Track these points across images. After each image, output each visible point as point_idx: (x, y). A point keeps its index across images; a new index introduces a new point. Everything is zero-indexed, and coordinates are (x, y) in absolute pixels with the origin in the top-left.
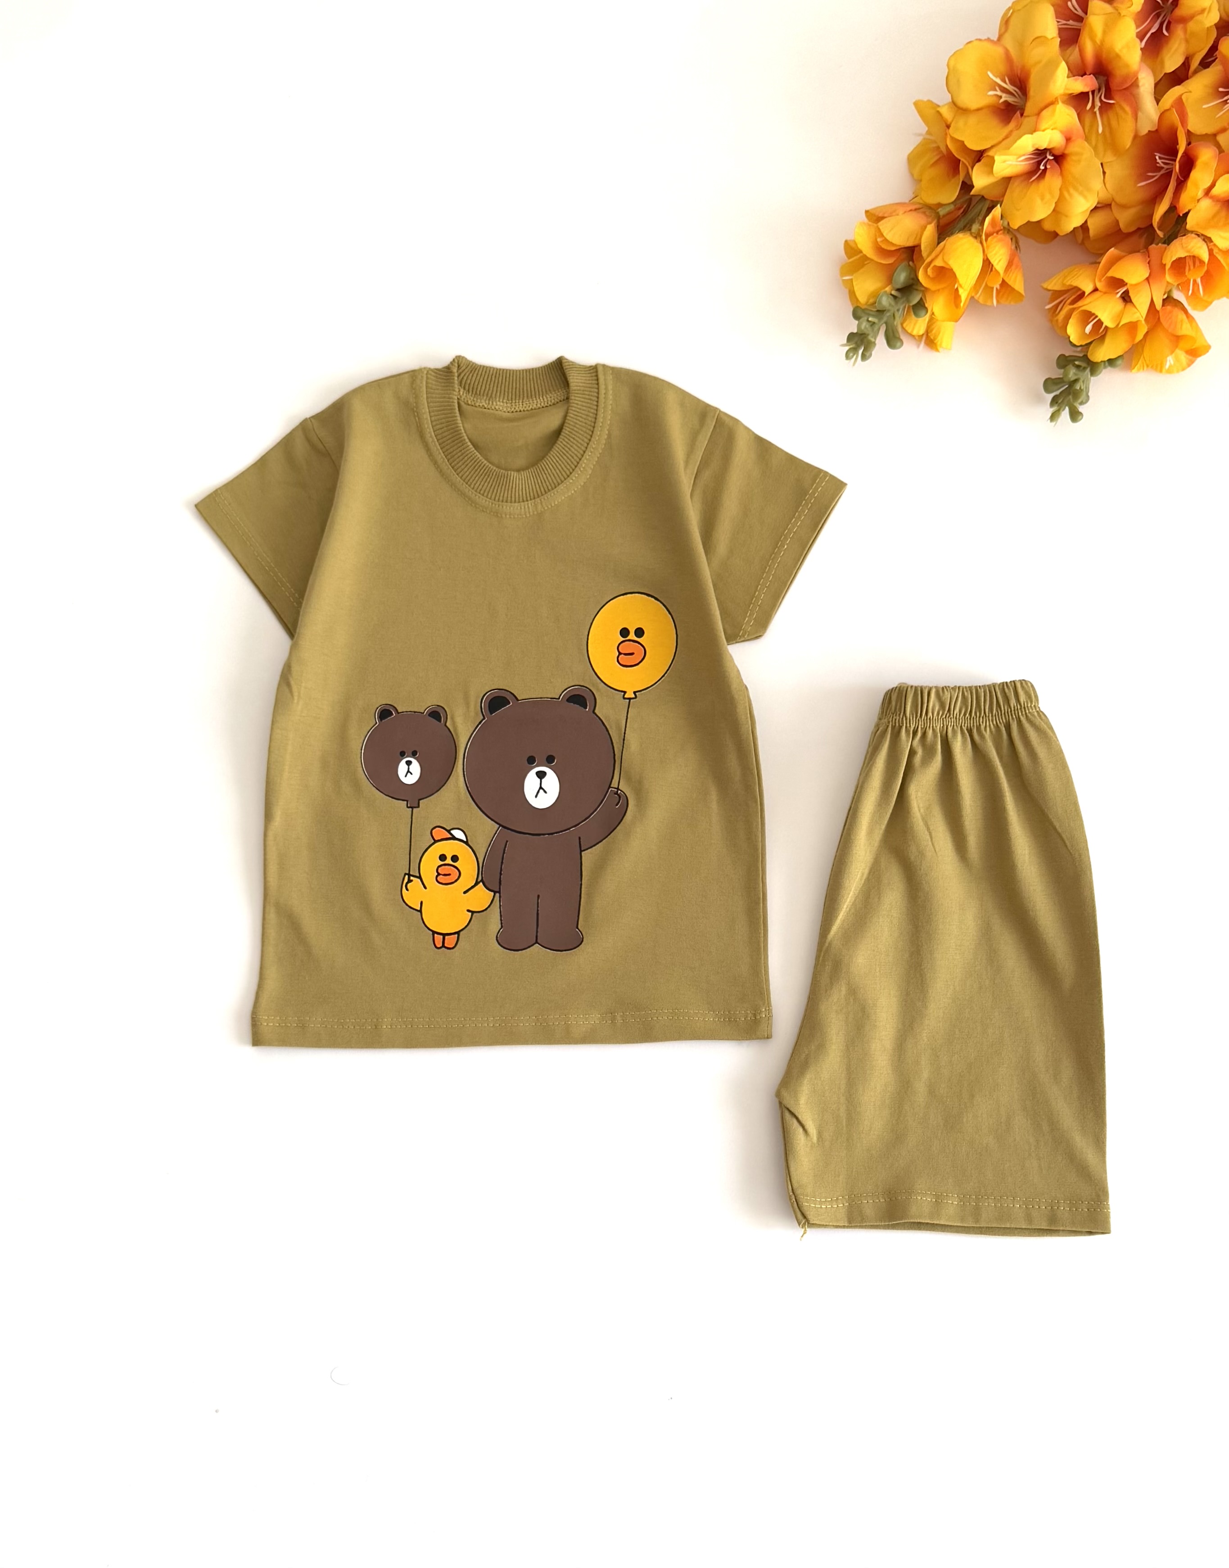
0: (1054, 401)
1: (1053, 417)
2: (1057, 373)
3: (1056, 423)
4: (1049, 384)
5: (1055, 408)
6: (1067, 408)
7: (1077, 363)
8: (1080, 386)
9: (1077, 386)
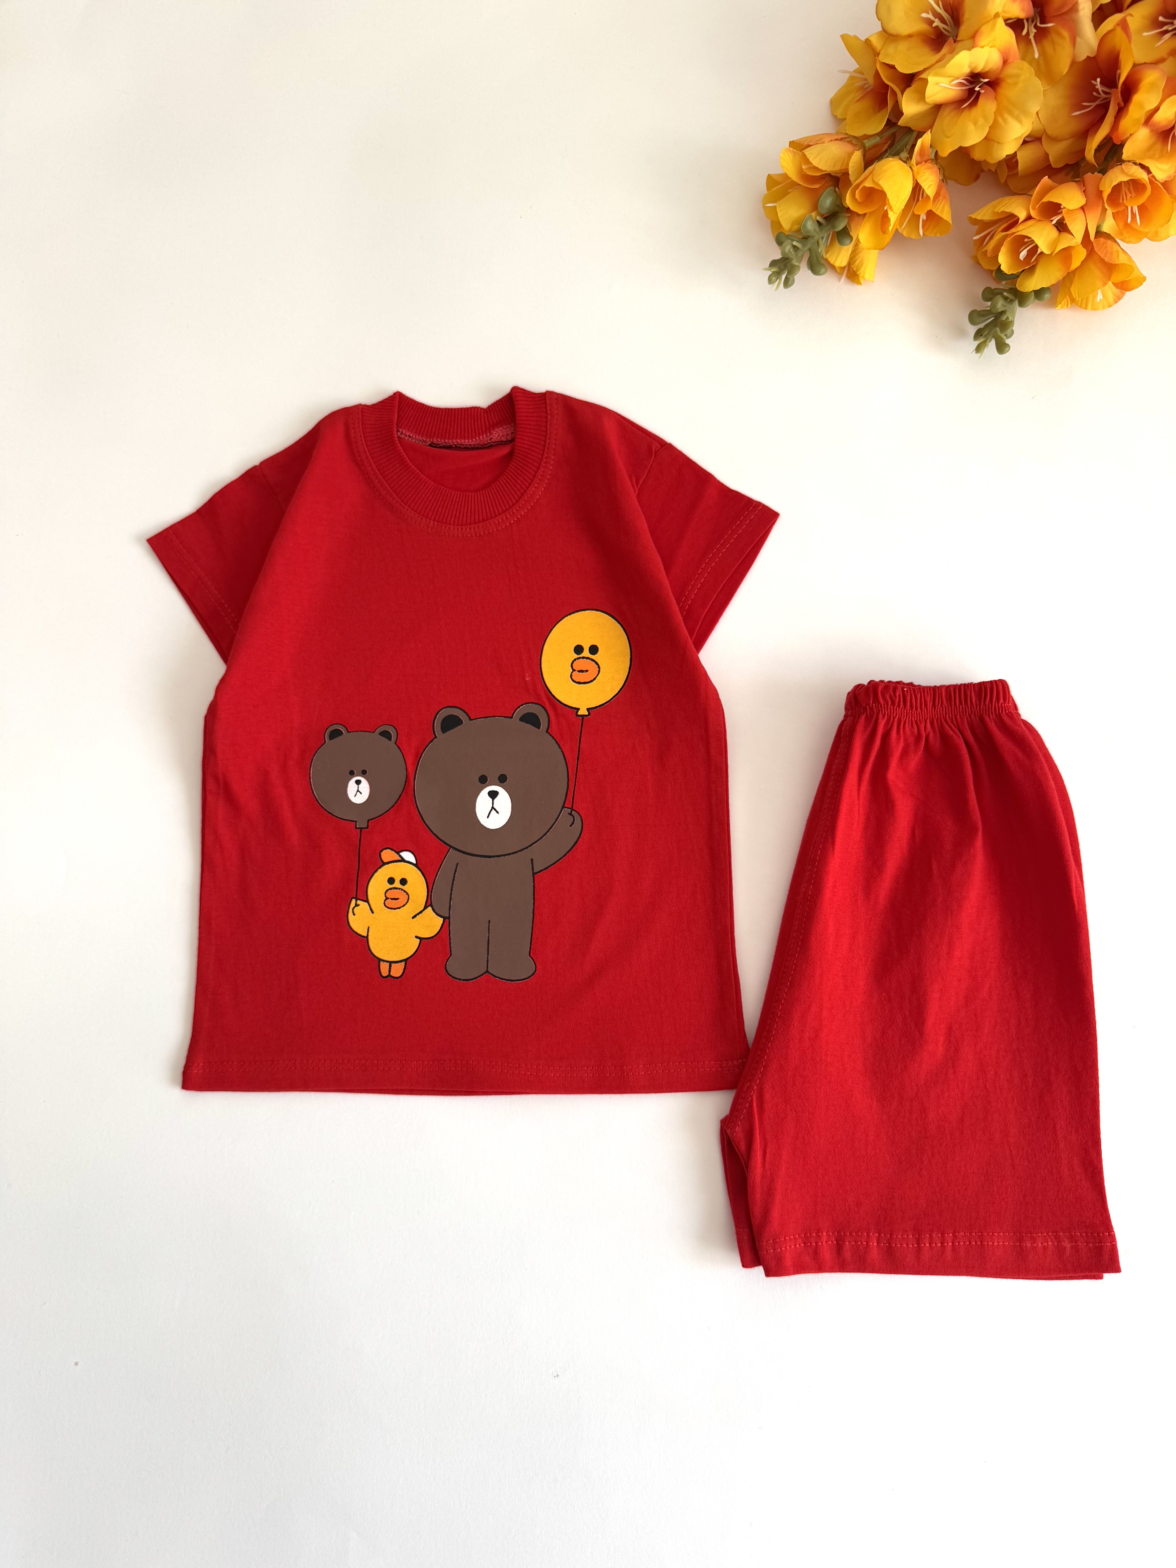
0: (979, 334)
1: (979, 349)
2: (981, 306)
3: (982, 355)
4: (974, 317)
5: (982, 340)
6: (994, 340)
7: (1005, 294)
8: (1008, 318)
9: (1004, 318)
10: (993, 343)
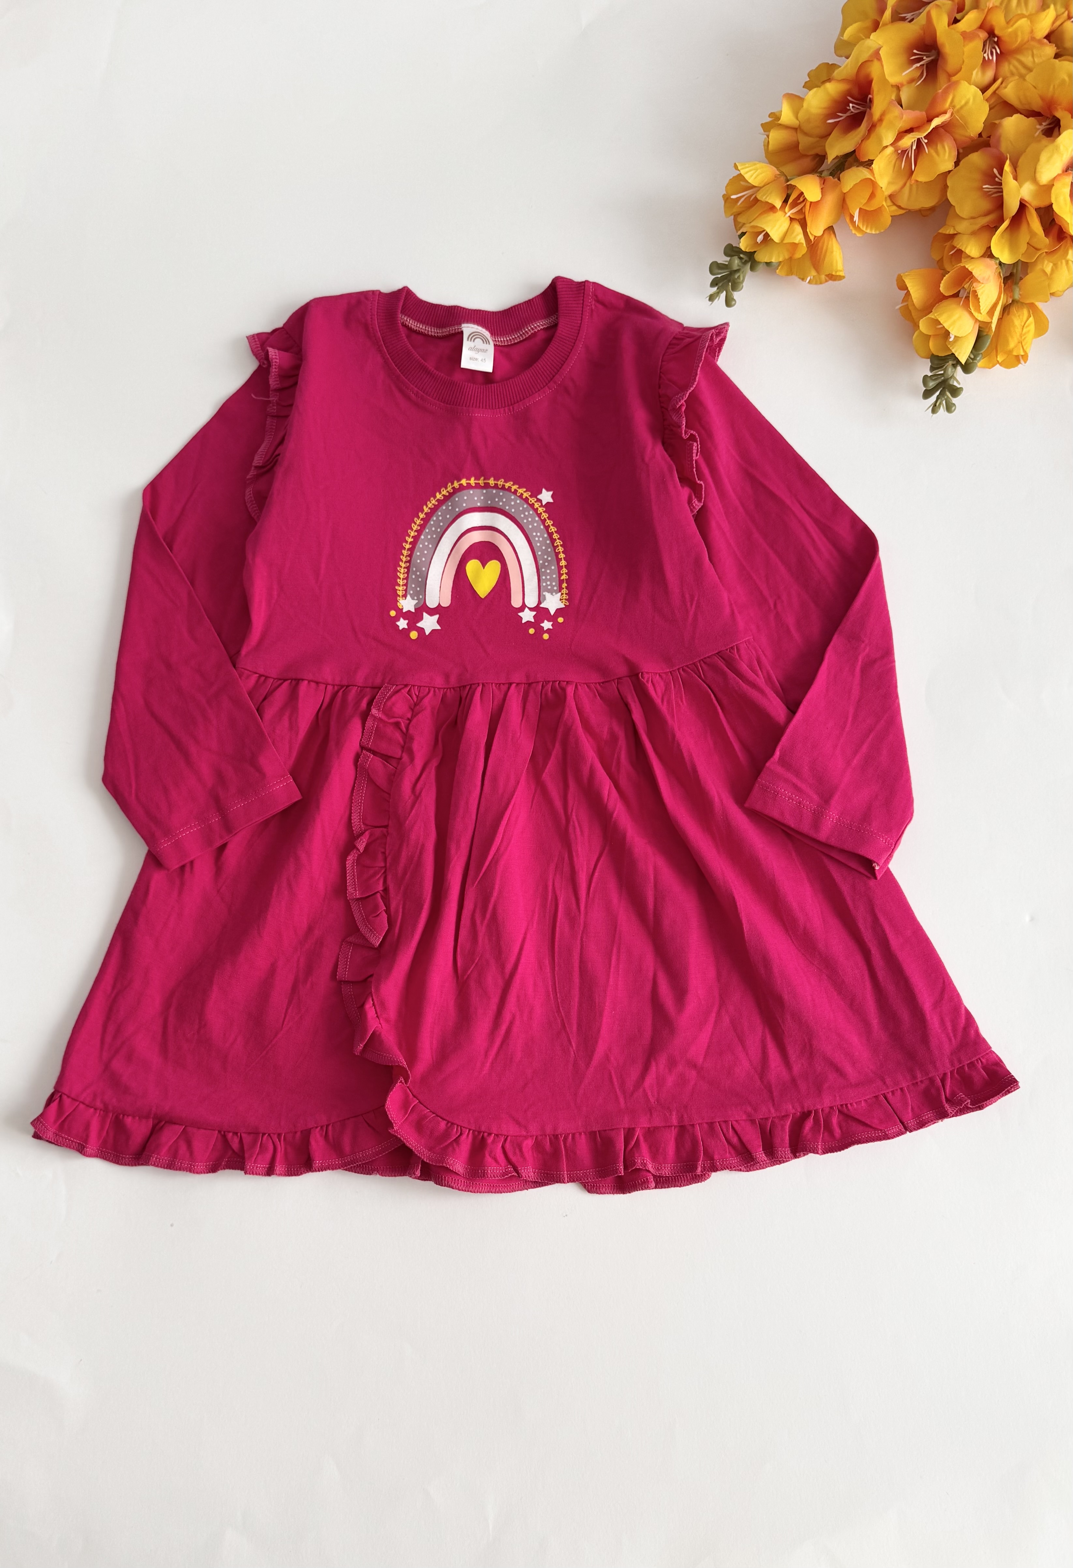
0: (714, 283)
1: (712, 298)
2: (723, 259)
3: (711, 304)
4: (714, 267)
5: (715, 289)
6: (725, 292)
7: (741, 256)
8: (739, 277)
9: (736, 277)
10: (723, 295)
